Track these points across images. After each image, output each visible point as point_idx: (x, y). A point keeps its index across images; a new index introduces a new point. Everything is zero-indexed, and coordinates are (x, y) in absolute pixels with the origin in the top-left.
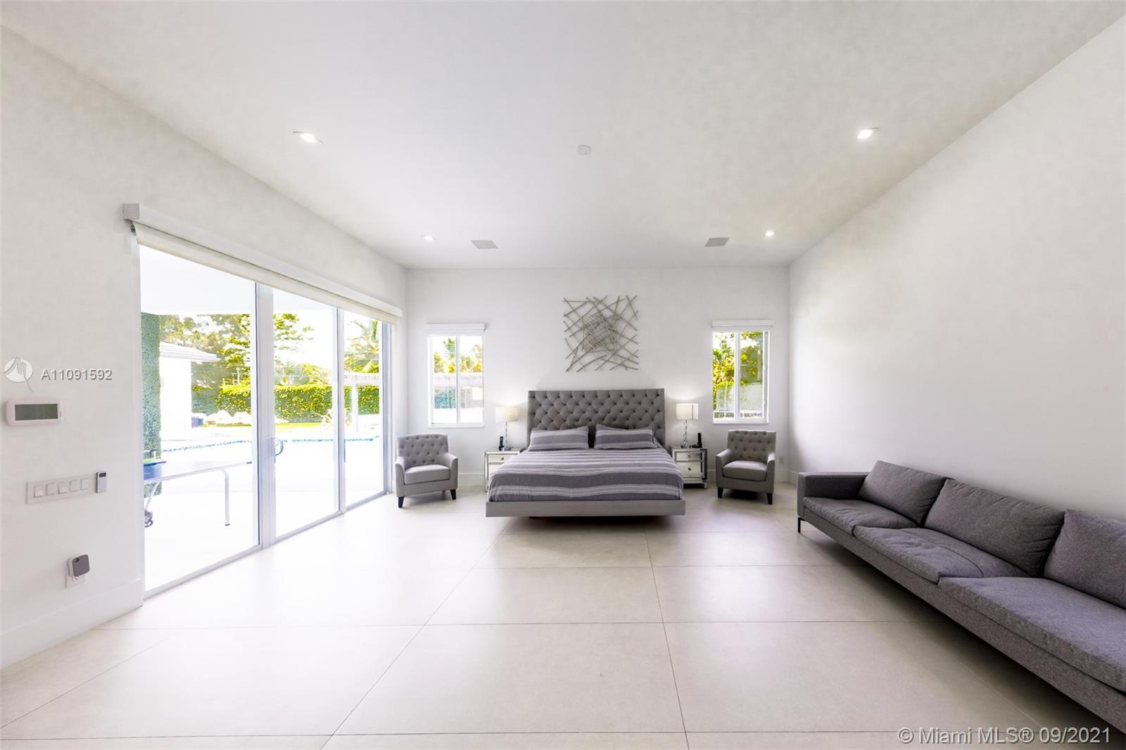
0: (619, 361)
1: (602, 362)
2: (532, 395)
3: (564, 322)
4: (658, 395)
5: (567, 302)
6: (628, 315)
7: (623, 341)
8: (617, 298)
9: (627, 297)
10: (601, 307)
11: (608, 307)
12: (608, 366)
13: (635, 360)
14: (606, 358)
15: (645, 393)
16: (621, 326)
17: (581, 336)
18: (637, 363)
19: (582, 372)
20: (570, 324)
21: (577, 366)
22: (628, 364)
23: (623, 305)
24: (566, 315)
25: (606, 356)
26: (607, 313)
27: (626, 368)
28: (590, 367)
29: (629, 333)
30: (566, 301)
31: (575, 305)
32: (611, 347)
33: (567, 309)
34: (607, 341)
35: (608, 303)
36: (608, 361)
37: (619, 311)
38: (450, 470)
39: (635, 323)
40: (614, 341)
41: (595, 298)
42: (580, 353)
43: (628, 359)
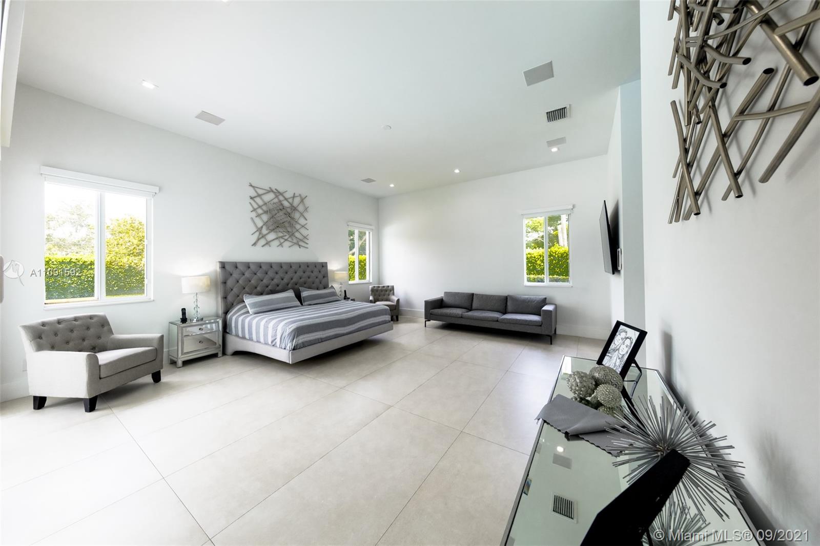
0: (295, 241)
1: (282, 240)
2: (223, 265)
3: (250, 203)
4: (323, 266)
5: (253, 187)
6: (301, 208)
7: (298, 227)
8: (293, 194)
9: (300, 195)
10: (281, 198)
11: (286, 199)
12: (287, 244)
13: (307, 241)
14: (286, 238)
15: (315, 265)
16: (296, 215)
17: (265, 217)
18: (307, 244)
19: (267, 247)
20: (255, 206)
21: (262, 242)
22: (301, 243)
23: (297, 201)
24: (251, 198)
25: (286, 236)
26: (286, 204)
27: (300, 246)
28: (272, 243)
29: (302, 221)
30: (251, 186)
31: (260, 192)
32: (289, 229)
33: (253, 194)
34: (287, 224)
35: (288, 195)
36: (286, 240)
37: (295, 204)
38: (156, 349)
39: (306, 214)
40: (291, 226)
41: (276, 189)
42: (264, 231)
43: (301, 240)
